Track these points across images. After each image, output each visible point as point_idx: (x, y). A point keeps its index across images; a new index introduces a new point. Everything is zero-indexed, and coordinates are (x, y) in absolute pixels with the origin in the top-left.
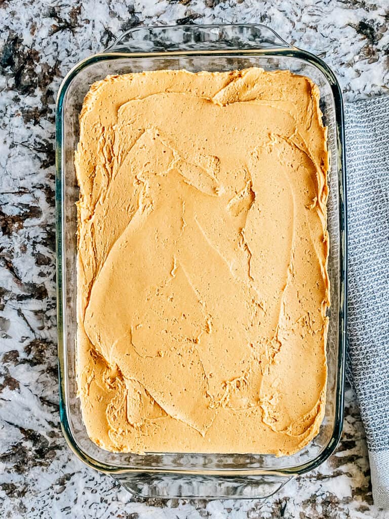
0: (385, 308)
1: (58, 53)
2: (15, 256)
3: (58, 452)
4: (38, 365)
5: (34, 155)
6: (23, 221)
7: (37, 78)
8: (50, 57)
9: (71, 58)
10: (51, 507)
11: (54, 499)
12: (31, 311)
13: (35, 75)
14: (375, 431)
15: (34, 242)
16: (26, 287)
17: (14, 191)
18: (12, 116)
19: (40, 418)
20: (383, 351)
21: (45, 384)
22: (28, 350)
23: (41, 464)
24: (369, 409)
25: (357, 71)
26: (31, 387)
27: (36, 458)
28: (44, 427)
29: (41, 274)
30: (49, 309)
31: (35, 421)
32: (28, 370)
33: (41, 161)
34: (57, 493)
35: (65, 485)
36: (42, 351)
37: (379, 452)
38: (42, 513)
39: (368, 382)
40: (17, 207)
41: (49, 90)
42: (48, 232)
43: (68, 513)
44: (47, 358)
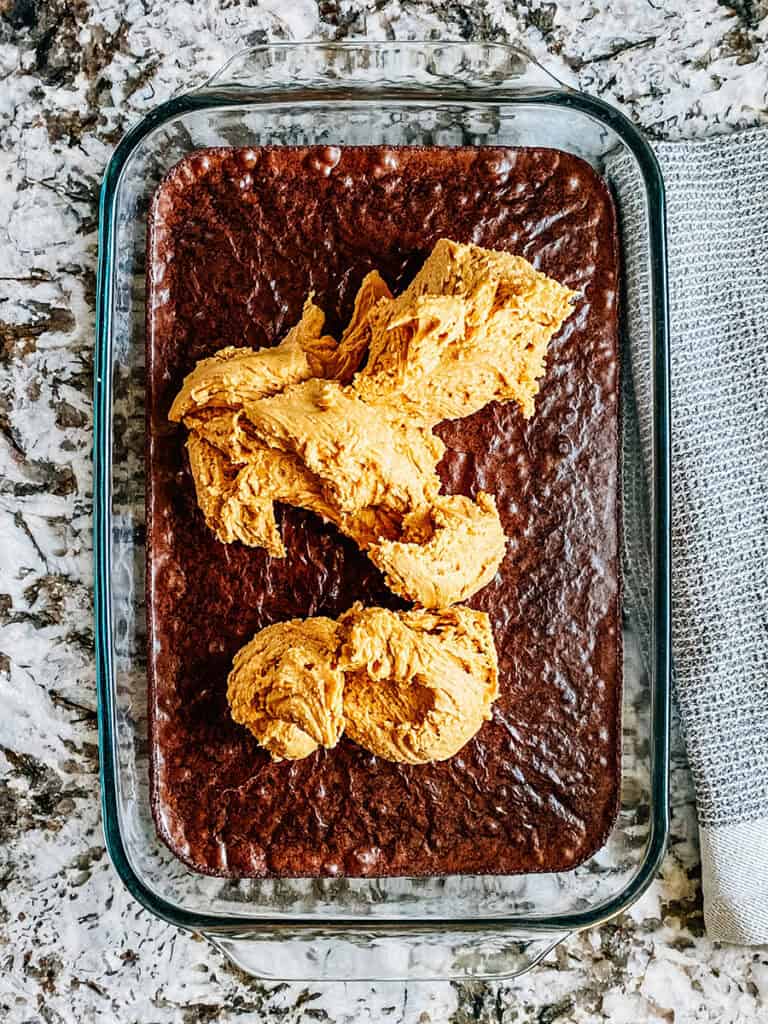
0: (744, 542)
1: (127, 7)
2: (15, 406)
3: (80, 802)
4: (49, 627)
5: (65, 206)
6: (35, 336)
7: (81, 54)
8: (110, 15)
9: (150, 18)
10: (58, 913)
11: (66, 899)
12: (42, 517)
13: (77, 47)
14: (714, 785)
15: (57, 381)
16: (34, 469)
17: (20, 276)
18: (26, 126)
19: (48, 733)
20: (737, 628)
21: (61, 664)
22: (31, 596)
23: (44, 825)
24: (705, 742)
25: (715, 78)
26: (32, 671)
27: (35, 811)
28: (54, 750)
29: (67, 446)
30: (78, 516)
31: (37, 738)
32: (29, 635)
33: (78, 220)
34: (73, 886)
35: (90, 870)
36: (60, 599)
37: (722, 828)
38: (40, 924)
39: (703, 690)
40: (26, 308)
41: (103, 79)
42: (84, 362)
43: (92, 927)
44: (69, 614)
